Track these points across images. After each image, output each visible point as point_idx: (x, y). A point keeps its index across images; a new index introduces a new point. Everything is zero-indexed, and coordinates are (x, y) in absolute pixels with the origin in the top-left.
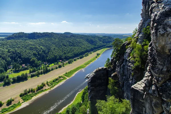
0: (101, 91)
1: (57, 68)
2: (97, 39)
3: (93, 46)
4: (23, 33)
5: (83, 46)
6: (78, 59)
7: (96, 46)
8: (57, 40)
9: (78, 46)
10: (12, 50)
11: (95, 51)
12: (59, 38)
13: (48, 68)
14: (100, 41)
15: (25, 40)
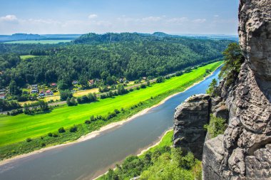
0: (195, 135)
1: (138, 89)
2: (208, 45)
3: (199, 57)
4: (94, 34)
5: (183, 56)
6: (173, 76)
7: (206, 57)
8: (141, 45)
9: (174, 55)
10: (78, 58)
11: (204, 65)
12: (143, 43)
13: (125, 88)
14: (214, 48)
15: (96, 44)
